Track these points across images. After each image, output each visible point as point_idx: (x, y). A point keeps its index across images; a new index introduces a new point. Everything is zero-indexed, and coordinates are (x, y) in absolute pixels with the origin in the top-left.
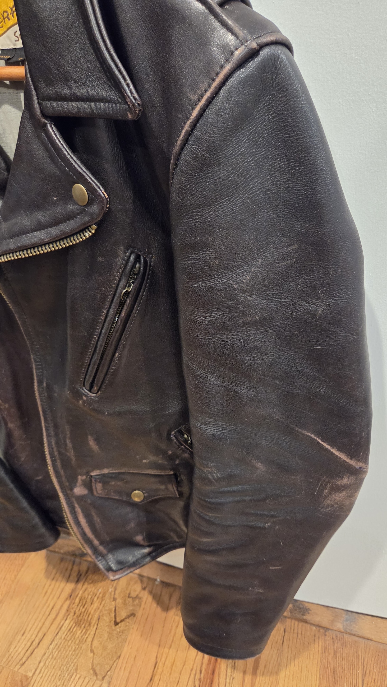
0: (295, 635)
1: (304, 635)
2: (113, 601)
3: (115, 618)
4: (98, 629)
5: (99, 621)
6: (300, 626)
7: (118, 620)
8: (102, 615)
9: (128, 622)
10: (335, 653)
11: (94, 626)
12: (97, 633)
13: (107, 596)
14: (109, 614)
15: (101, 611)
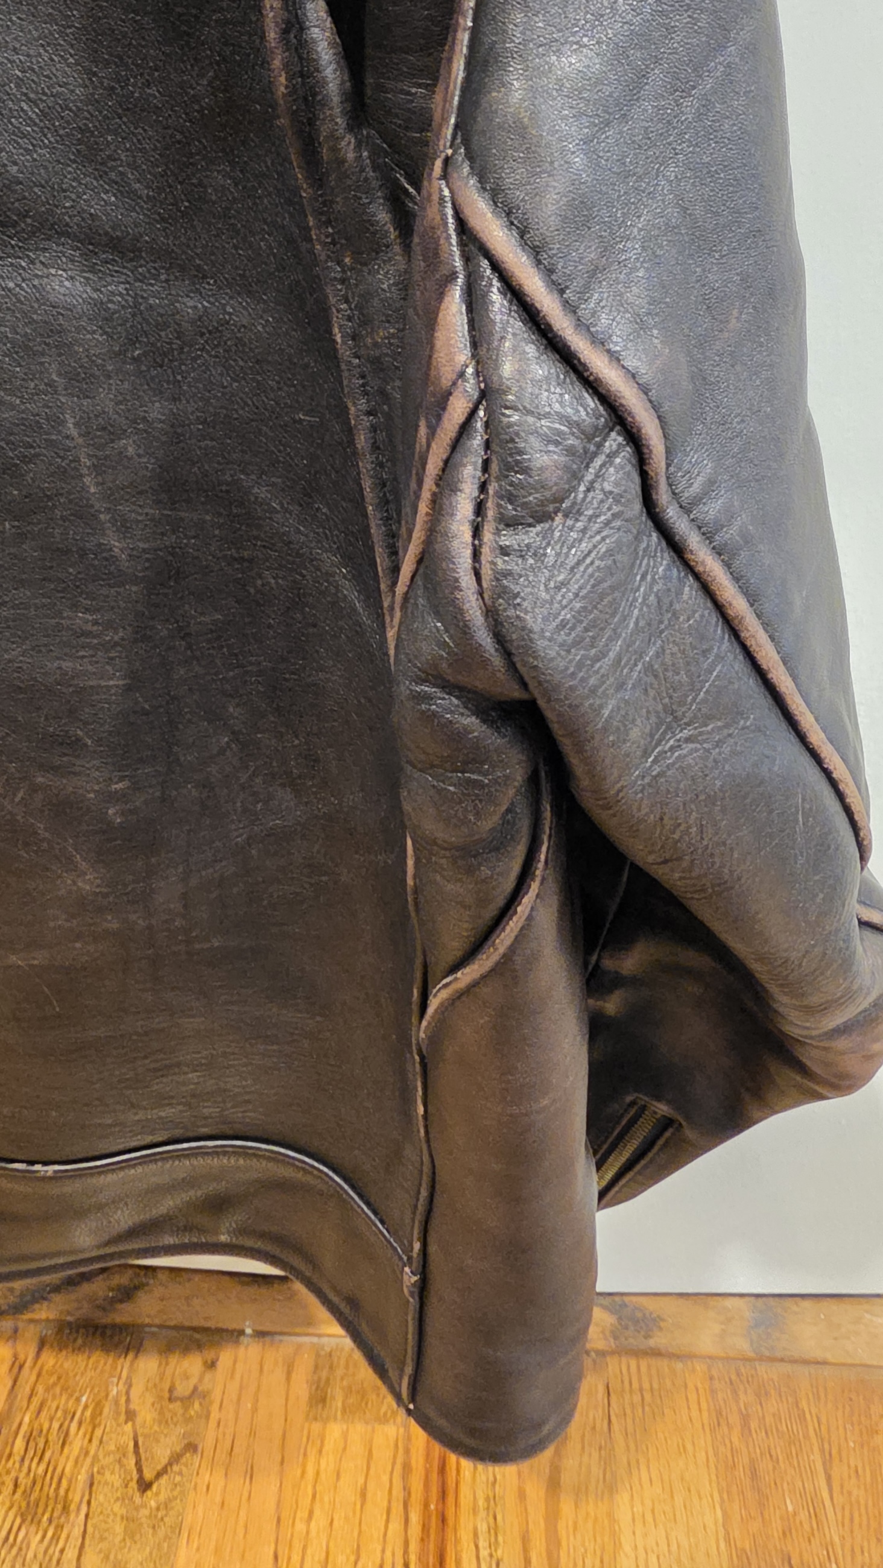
0: (637, 1398)
1: (660, 1390)
2: (126, 1423)
3: (140, 1471)
4: (91, 1515)
5: (90, 1494)
6: (644, 1369)
7: (148, 1475)
8: (98, 1472)
9: (180, 1473)
10: (745, 1419)
11: (78, 1509)
12: (90, 1529)
13: (106, 1410)
14: (120, 1461)
15: (96, 1458)
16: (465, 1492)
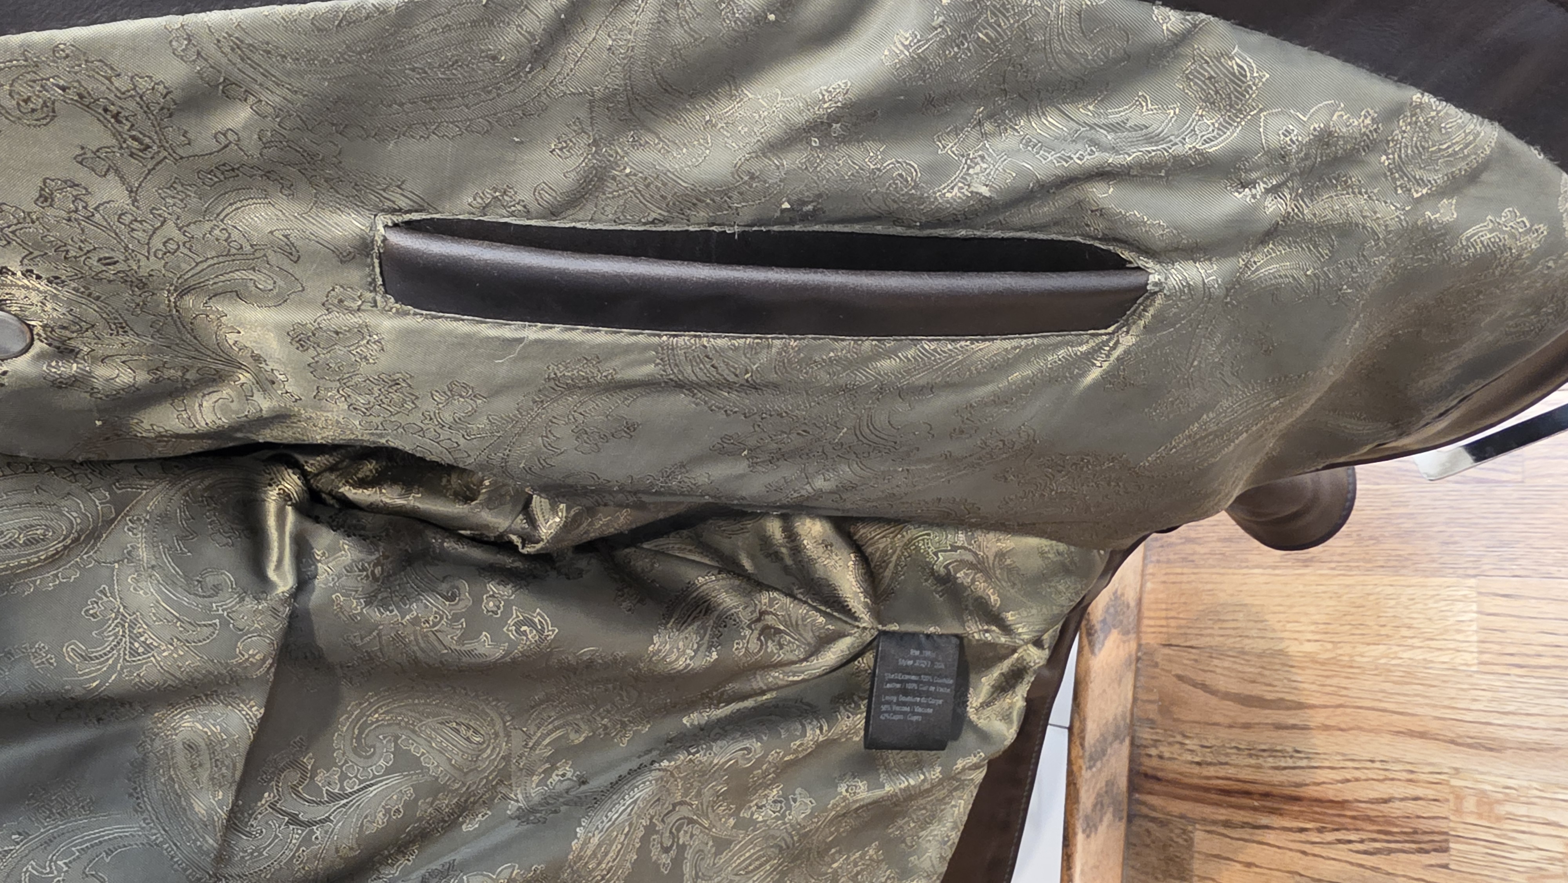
16: (1244, 774)
